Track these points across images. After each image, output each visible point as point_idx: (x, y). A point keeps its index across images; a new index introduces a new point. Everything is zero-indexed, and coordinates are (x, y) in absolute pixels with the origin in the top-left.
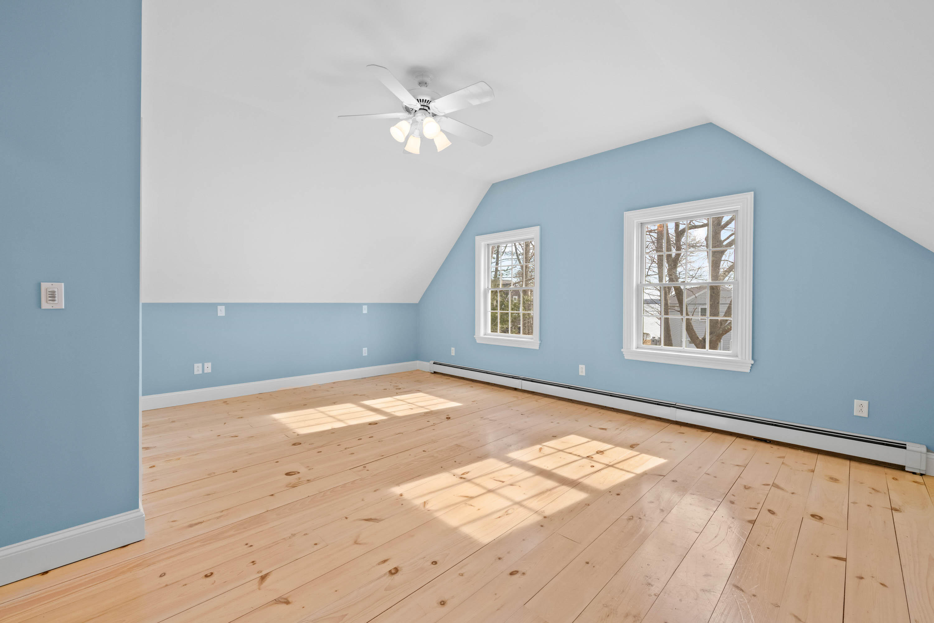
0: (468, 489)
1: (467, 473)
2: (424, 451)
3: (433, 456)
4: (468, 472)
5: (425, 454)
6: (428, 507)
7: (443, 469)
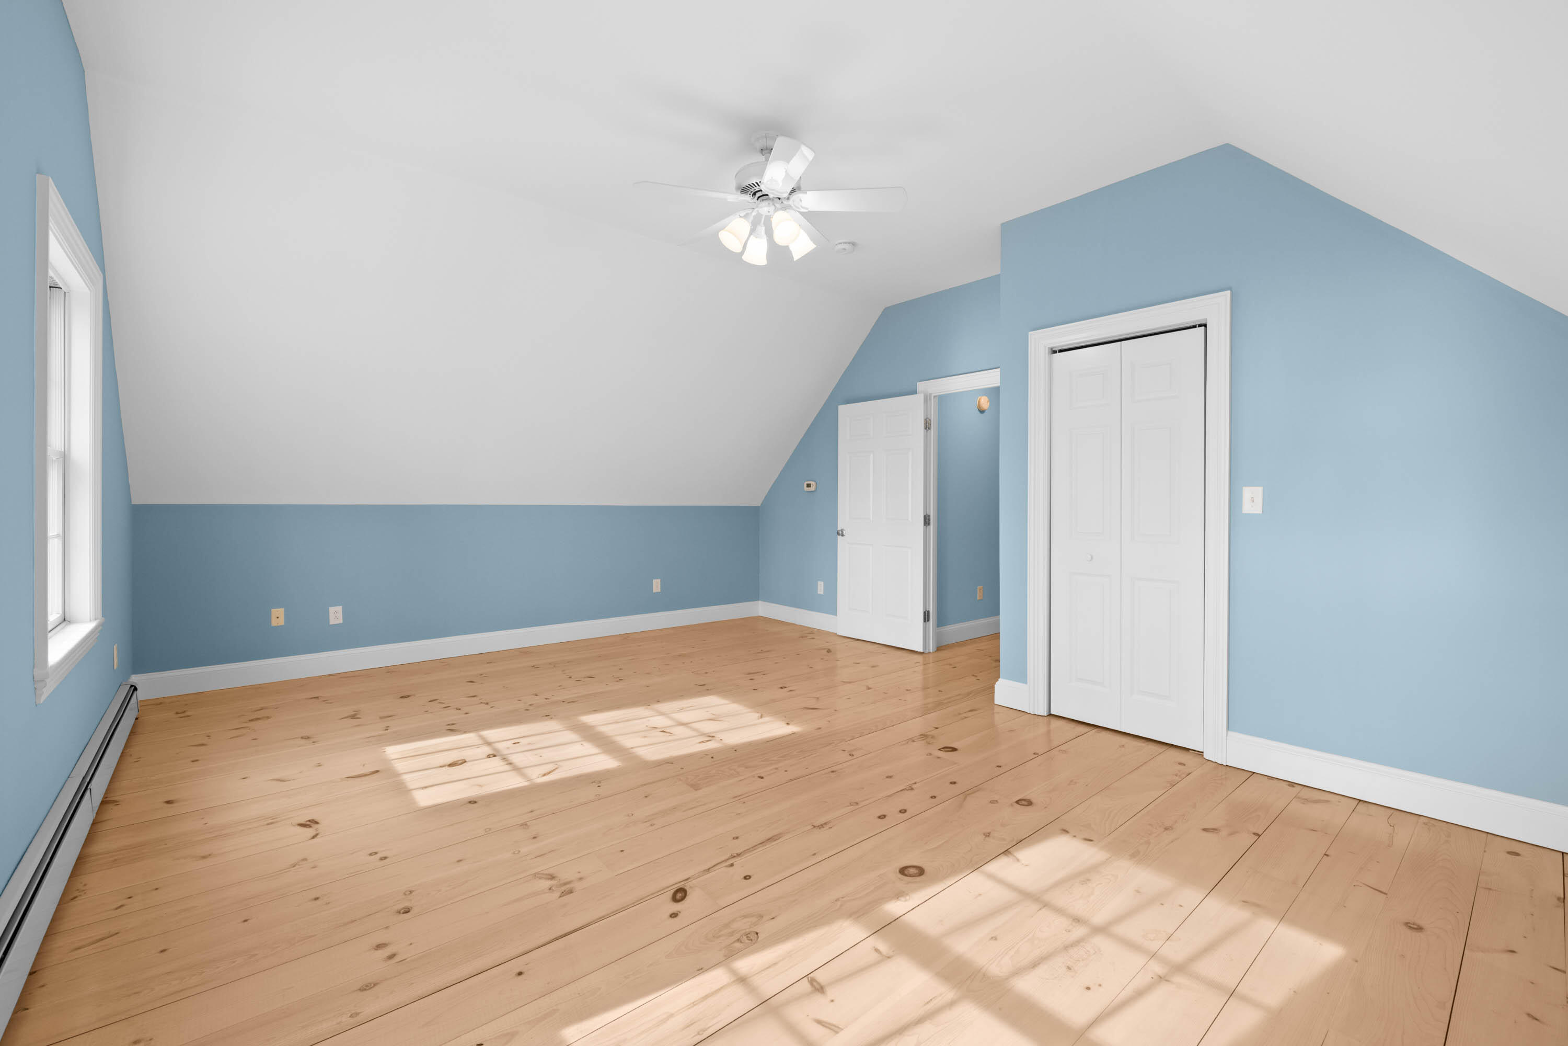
0: (709, 727)
1: (703, 742)
2: (762, 778)
3: (746, 768)
4: (700, 743)
5: (761, 772)
6: (758, 715)
7: (735, 749)
